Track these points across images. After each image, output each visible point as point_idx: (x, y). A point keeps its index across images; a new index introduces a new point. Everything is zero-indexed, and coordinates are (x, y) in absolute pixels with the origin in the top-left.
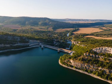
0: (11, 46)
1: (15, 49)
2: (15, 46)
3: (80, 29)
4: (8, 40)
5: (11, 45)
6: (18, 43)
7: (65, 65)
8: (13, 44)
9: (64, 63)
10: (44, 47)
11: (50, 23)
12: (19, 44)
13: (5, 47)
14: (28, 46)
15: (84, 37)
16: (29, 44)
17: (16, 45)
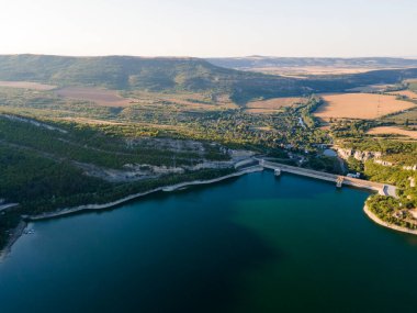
0: (187, 171)
1: (202, 179)
2: (196, 171)
3: (326, 98)
4: (173, 153)
5: (187, 167)
6: (202, 162)
8: (189, 164)
10: (282, 172)
11: (217, 79)
12: (207, 165)
13: (172, 174)
14: (233, 170)
15: (370, 132)
16: (231, 162)
17: (198, 167)
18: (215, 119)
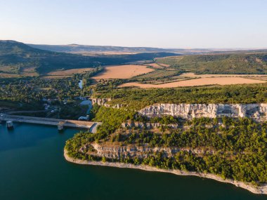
3: (107, 68)
7: (81, 158)
9: (78, 156)
11: (28, 56)
15: (119, 87)
18: (7, 84)
